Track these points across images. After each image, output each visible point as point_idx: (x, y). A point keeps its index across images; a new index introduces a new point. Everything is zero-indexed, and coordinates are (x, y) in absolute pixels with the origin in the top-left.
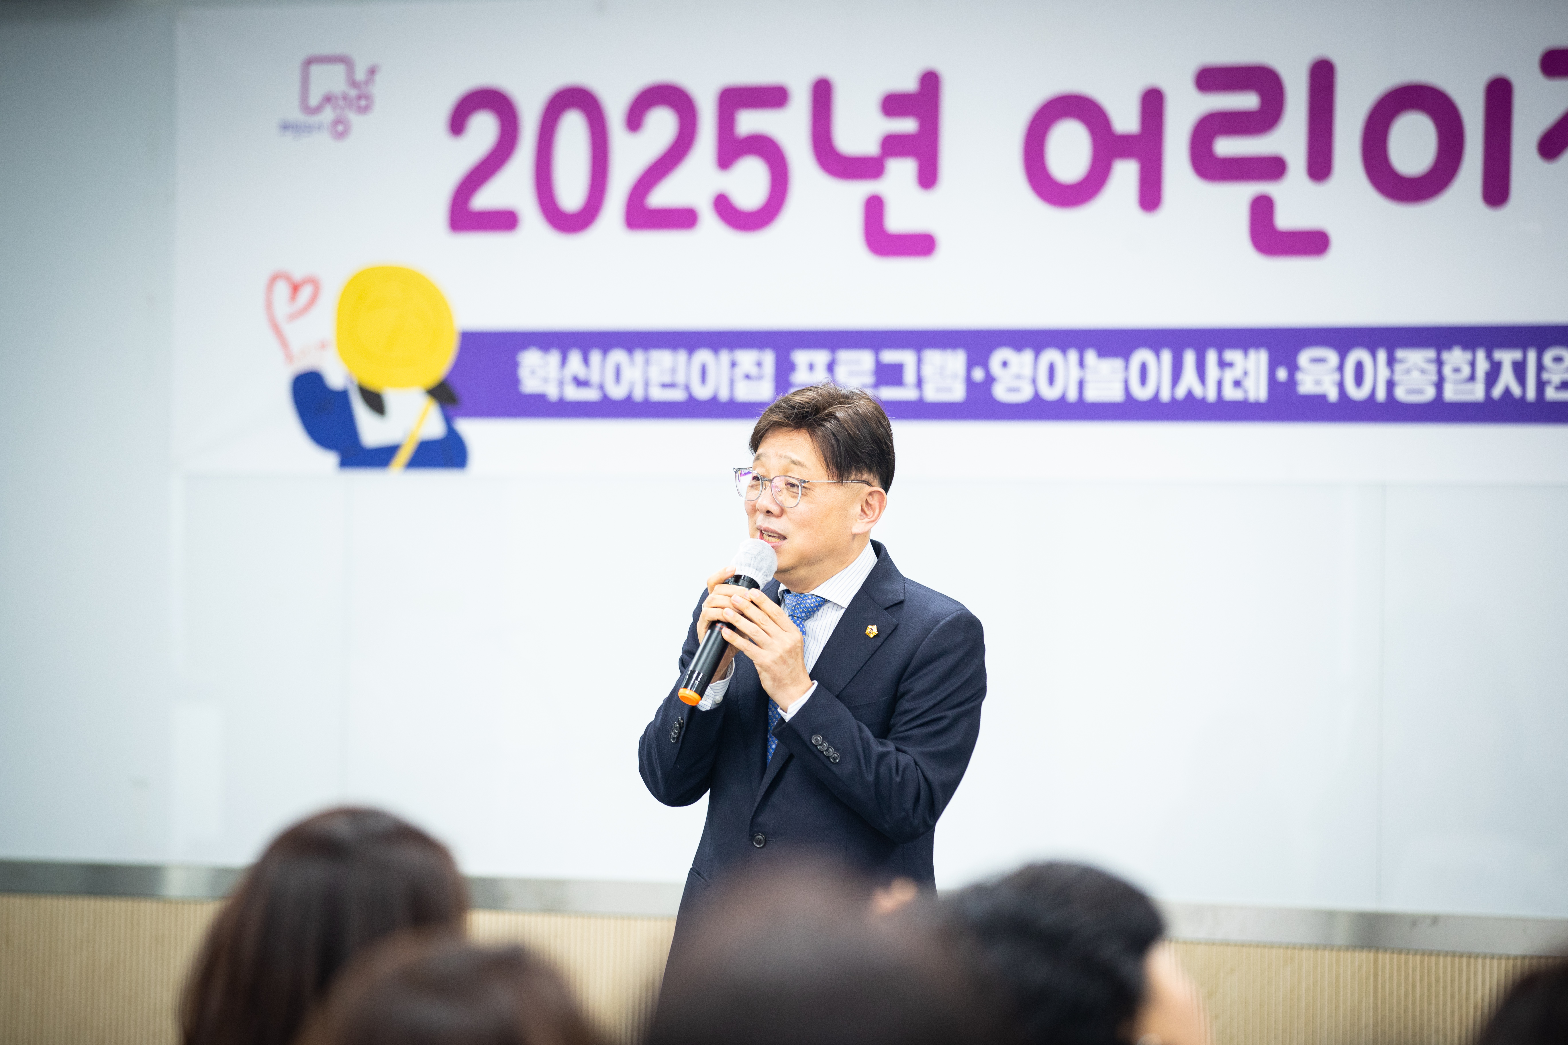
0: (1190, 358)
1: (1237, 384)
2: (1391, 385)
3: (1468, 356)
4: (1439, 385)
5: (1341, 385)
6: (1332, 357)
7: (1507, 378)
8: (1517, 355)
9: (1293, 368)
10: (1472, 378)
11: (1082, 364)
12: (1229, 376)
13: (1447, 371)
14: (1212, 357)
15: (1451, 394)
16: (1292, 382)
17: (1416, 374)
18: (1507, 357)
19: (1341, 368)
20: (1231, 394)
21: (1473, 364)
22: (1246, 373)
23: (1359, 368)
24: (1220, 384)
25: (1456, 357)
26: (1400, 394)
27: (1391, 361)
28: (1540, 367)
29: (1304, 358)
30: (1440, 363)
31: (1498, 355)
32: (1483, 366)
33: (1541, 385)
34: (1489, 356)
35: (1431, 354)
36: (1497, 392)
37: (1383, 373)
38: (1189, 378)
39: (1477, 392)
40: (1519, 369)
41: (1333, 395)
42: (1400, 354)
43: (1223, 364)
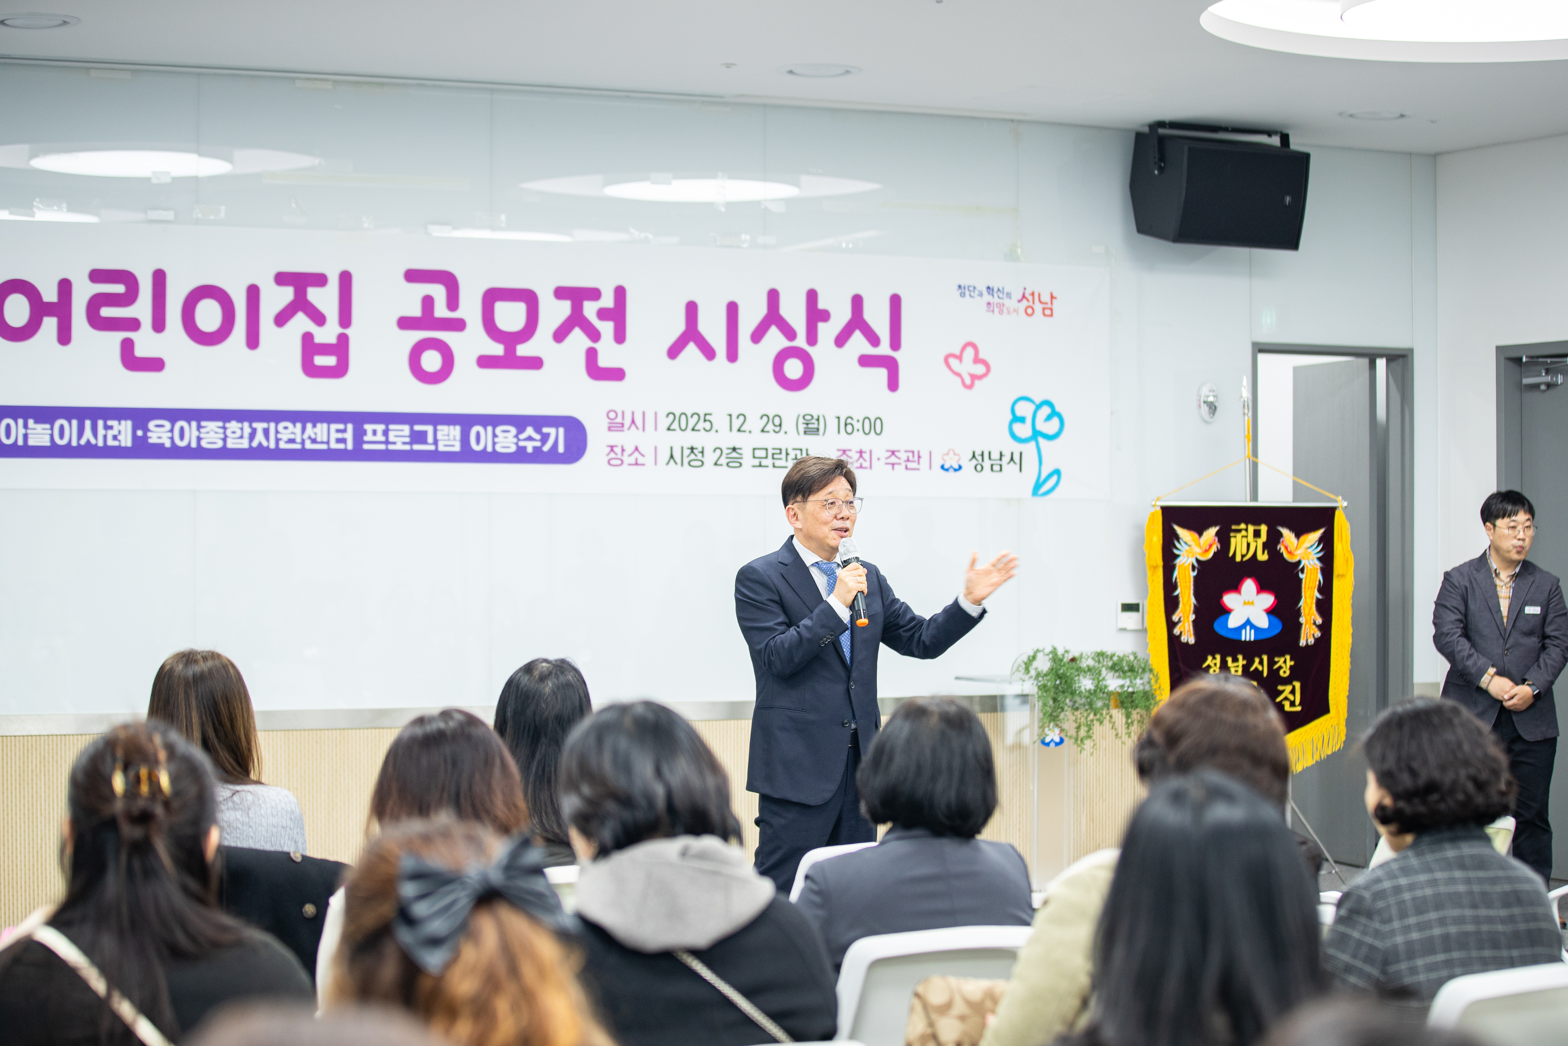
0: (88, 423)
1: (115, 438)
2: (199, 439)
3: (240, 425)
4: (225, 440)
5: (172, 439)
6: (167, 425)
7: (260, 437)
8: (265, 425)
9: (146, 430)
10: (242, 437)
11: (26, 426)
12: (110, 433)
13: (228, 433)
14: (100, 423)
15: (230, 444)
16: (145, 437)
17: (212, 434)
18: (260, 426)
19: (172, 431)
20: (111, 442)
21: (242, 429)
22: (120, 432)
23: (182, 430)
24: (105, 437)
25: (233, 425)
26: (204, 444)
27: (199, 427)
28: (277, 432)
29: (152, 425)
30: (224, 428)
31: (255, 425)
32: (247, 430)
33: (278, 440)
34: (251, 426)
35: (220, 424)
36: (255, 444)
37: (195, 433)
38: (88, 434)
39: (244, 444)
40: (266, 432)
41: (168, 444)
42: (203, 423)
43: (107, 428)
